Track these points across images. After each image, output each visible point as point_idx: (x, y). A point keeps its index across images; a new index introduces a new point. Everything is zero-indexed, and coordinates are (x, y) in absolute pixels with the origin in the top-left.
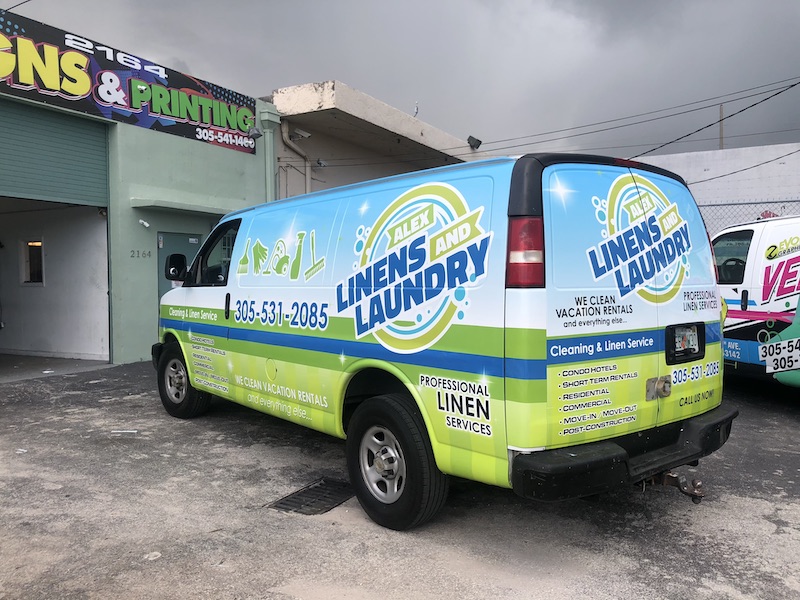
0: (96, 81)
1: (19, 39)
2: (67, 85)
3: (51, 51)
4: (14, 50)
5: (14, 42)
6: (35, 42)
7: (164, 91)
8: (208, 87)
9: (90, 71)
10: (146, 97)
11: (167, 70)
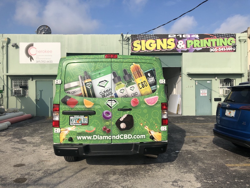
2: (169, 47)
3: (165, 40)
4: (156, 43)
5: (156, 41)
6: (161, 39)
7: (198, 41)
8: (215, 35)
9: (175, 42)
10: (192, 44)
11: (199, 35)
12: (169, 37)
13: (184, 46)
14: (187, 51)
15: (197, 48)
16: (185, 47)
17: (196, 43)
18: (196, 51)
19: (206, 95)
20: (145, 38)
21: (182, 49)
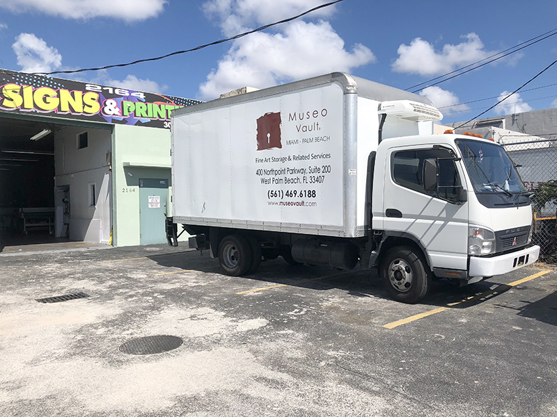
0: (103, 105)
1: (61, 91)
2: (87, 109)
3: (78, 94)
4: (59, 96)
5: (58, 92)
6: (69, 91)
7: (143, 105)
8: (172, 99)
9: (99, 101)
10: (132, 110)
11: (145, 94)
12: (87, 89)
13: (117, 111)
14: (124, 122)
15: (142, 118)
16: (119, 114)
17: (140, 109)
18: (139, 124)
19: (159, 206)
20: (33, 82)
21: (114, 116)
